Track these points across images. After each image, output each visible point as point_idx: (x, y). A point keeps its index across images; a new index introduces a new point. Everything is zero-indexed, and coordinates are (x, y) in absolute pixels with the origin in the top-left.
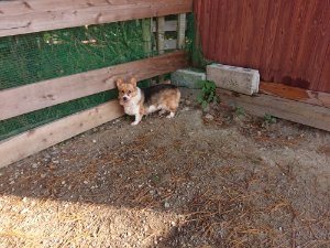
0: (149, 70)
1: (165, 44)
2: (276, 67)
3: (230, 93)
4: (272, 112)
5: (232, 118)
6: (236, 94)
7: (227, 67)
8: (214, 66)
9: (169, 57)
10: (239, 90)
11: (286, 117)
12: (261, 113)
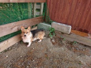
0: (30, 23)
1: (36, 13)
2: (77, 25)
3: (60, 33)
4: (76, 40)
5: (61, 41)
6: (63, 33)
7: (59, 24)
8: (54, 23)
9: (38, 19)
10: (64, 32)
11: (81, 42)
12: (72, 40)
